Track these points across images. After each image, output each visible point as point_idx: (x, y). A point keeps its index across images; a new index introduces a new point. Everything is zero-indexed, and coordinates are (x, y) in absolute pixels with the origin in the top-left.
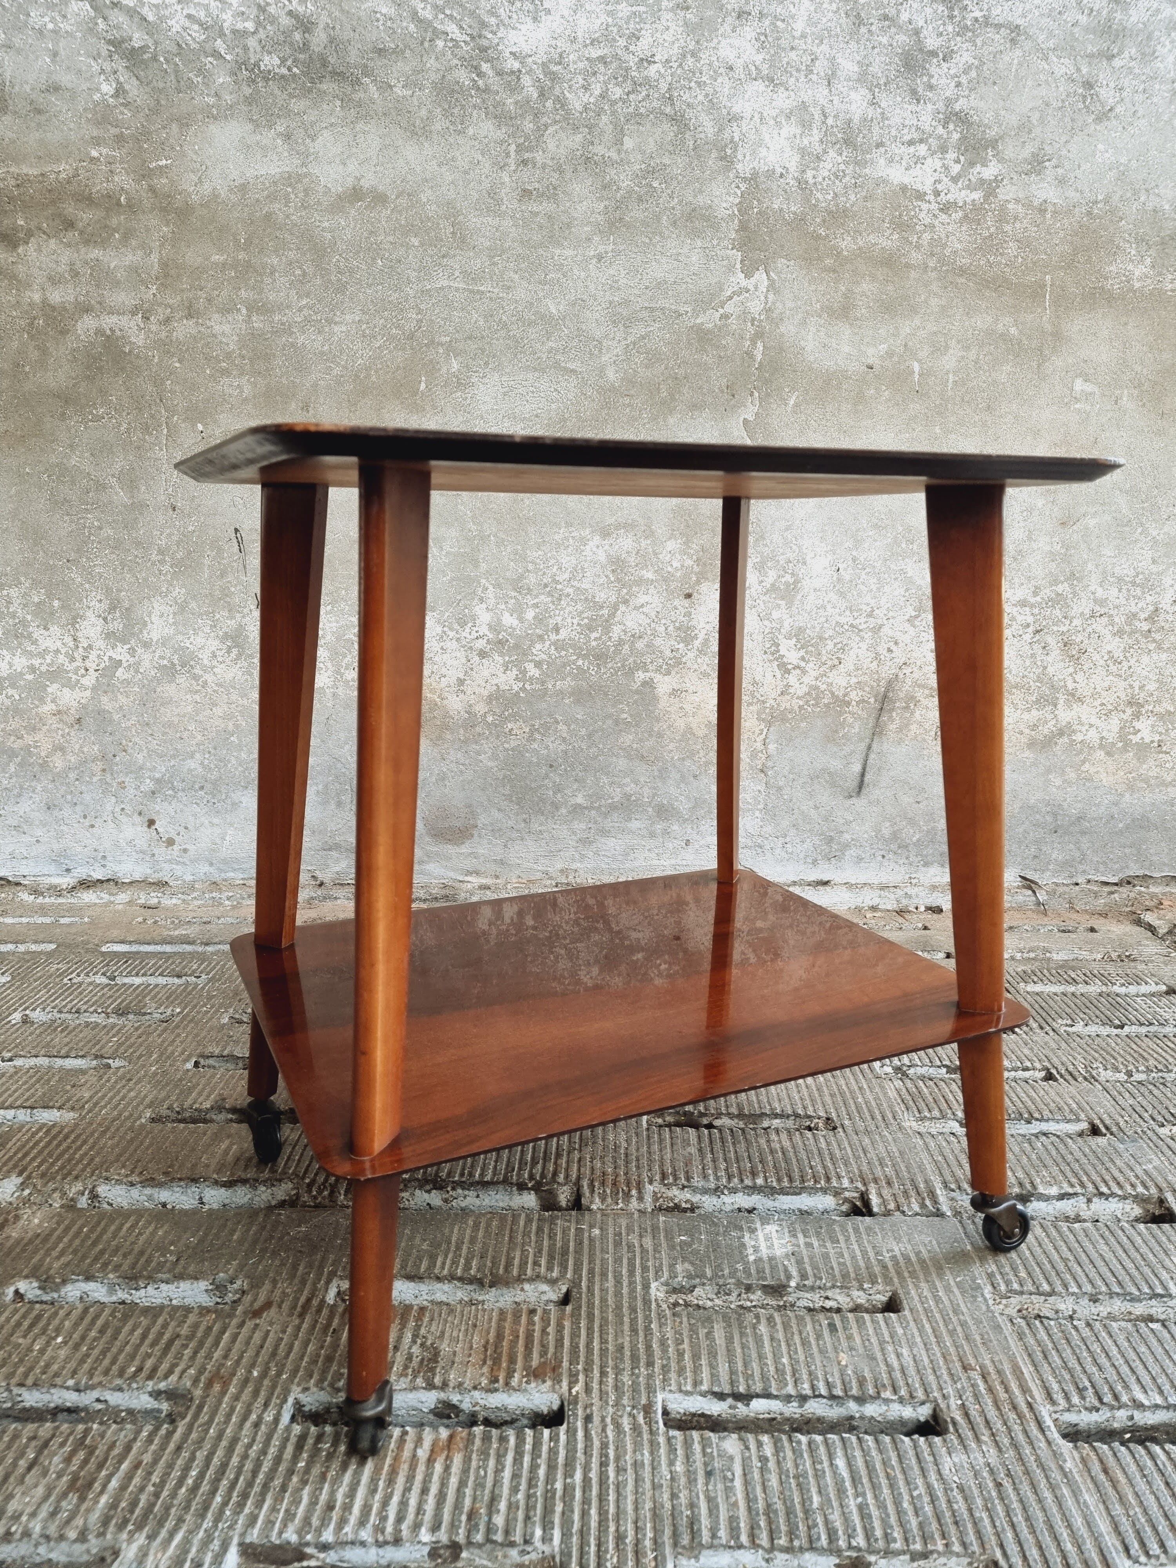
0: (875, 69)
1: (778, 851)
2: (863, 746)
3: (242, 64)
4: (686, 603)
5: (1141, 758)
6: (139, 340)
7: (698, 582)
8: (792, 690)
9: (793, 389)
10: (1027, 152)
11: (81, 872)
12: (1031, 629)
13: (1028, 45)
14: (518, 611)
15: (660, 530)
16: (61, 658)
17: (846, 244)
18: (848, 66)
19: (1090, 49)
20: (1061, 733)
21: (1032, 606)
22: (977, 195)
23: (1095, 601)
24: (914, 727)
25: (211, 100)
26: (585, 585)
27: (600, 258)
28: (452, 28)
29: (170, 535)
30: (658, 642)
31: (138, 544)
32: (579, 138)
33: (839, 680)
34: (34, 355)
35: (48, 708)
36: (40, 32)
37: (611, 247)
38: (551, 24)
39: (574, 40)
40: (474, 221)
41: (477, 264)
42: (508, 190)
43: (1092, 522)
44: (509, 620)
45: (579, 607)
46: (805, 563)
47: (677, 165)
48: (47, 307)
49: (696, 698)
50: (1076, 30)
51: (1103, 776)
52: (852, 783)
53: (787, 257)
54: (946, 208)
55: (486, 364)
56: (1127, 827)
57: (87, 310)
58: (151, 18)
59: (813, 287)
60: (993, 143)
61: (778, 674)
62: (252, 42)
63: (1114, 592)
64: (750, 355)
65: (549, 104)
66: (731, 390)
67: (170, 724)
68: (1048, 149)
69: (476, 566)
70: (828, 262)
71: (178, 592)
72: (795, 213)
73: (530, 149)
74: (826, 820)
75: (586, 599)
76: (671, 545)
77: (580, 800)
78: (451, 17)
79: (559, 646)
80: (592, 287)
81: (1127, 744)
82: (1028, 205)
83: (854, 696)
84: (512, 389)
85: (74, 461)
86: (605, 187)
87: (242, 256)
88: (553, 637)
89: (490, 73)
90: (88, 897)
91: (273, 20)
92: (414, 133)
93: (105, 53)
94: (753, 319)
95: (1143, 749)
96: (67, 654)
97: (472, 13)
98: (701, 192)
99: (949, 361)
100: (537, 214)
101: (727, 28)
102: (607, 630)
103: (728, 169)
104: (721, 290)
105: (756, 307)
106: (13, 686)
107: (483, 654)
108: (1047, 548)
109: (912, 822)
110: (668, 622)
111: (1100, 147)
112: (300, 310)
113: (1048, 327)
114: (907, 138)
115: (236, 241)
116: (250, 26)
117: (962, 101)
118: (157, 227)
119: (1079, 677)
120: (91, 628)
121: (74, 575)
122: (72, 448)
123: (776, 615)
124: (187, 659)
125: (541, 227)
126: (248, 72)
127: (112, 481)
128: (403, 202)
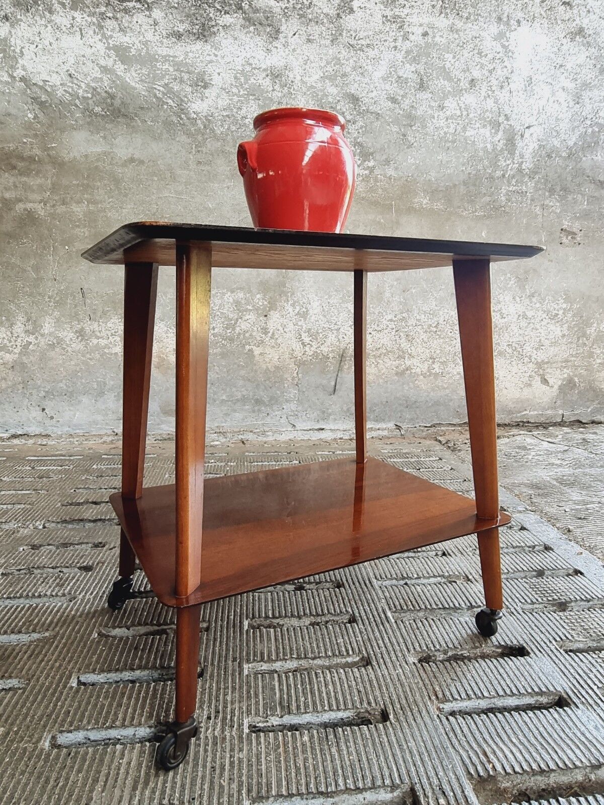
1: (304, 417)
2: (335, 375)
3: (86, 110)
4: (265, 318)
5: (436, 378)
6: (42, 213)
7: (269, 311)
8: (307, 353)
10: (384, 157)
11: (12, 431)
12: (394, 330)
13: (383, 120)
15: (254, 291)
16: (6, 341)
19: (404, 123)
20: (407, 370)
21: (394, 321)
22: (367, 172)
23: (417, 320)
25: (73, 123)
26: (225, 311)
27: (228, 188)
28: (170, 101)
29: (53, 291)
30: (254, 334)
31: (40, 294)
32: (219, 144)
33: (325, 349)
36: (3, 93)
37: (233, 184)
38: (208, 102)
39: (217, 109)
40: (179, 172)
41: (180, 188)
42: (192, 161)
43: (414, 291)
45: (223, 320)
46: (310, 304)
48: (3, 199)
49: (270, 356)
50: (399, 116)
51: (423, 386)
52: (332, 390)
56: (433, 405)
57: (20, 201)
58: (49, 90)
60: (372, 154)
61: (302, 347)
62: (90, 102)
63: (423, 316)
65: (208, 131)
67: (52, 368)
68: (391, 157)
71: (56, 313)
73: (200, 147)
74: (322, 404)
75: (225, 317)
76: (258, 296)
77: (224, 397)
78: (170, 97)
80: (225, 198)
81: (431, 373)
82: (385, 176)
83: (331, 355)
85: (13, 260)
87: (85, 182)
88: (212, 332)
89: (185, 118)
90: (16, 441)
91: (99, 94)
92: (155, 139)
93: (30, 102)
95: (436, 375)
96: (8, 340)
97: (178, 97)
100: (203, 170)
102: (234, 329)
108: (399, 300)
110: (258, 326)
111: (409, 157)
112: (109, 203)
115: (83, 176)
116: (90, 95)
117: (360, 139)
118: (51, 170)
119: (413, 348)
120: (19, 328)
121: (12, 307)
122: (12, 255)
123: (300, 323)
124: (60, 341)
125: (205, 175)
126: (88, 112)
127: (29, 268)
128: (151, 164)
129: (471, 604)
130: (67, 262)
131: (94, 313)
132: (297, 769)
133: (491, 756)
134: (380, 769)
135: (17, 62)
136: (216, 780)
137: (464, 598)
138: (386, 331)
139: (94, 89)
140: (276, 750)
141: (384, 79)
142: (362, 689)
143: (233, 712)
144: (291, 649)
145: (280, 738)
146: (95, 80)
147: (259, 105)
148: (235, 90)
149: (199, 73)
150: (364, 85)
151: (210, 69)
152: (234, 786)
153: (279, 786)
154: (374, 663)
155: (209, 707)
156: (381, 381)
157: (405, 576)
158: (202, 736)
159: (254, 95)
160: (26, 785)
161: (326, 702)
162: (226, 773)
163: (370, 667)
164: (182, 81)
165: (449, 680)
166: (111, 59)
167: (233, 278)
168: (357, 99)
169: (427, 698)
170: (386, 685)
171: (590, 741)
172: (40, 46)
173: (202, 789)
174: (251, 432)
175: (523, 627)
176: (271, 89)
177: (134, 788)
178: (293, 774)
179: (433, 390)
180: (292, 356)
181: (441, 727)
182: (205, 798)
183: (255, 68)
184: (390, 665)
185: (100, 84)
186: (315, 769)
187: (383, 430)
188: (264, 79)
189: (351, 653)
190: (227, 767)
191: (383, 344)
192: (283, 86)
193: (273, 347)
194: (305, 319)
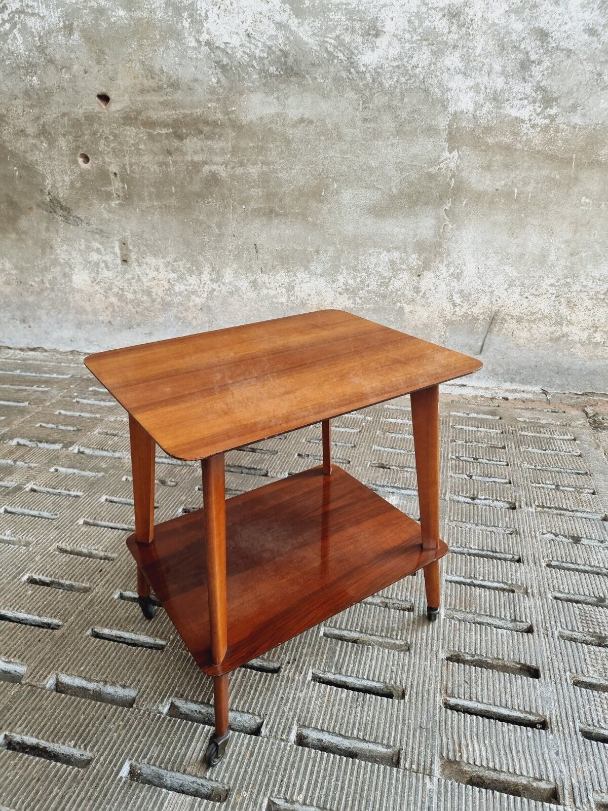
0: (508, 69)
2: (483, 336)
3: (262, 70)
4: (418, 278)
5: (596, 348)
6: (224, 174)
7: (423, 271)
8: (457, 313)
9: (465, 198)
10: (571, 102)
12: (554, 296)
13: (574, 58)
14: (354, 278)
15: (410, 250)
16: (196, 287)
17: (491, 140)
18: (497, 68)
19: (602, 59)
20: (563, 336)
21: (556, 286)
22: (547, 121)
23: (582, 286)
24: (504, 330)
25: (251, 85)
26: (380, 270)
27: (392, 145)
28: (340, 55)
29: (232, 246)
30: (406, 292)
32: (387, 98)
33: (476, 311)
34: (188, 179)
35: (191, 304)
36: (191, 59)
37: (397, 141)
38: (379, 52)
39: (387, 59)
40: (345, 130)
41: (345, 147)
42: (359, 119)
43: (584, 255)
44: (351, 282)
45: (377, 278)
46: (465, 265)
47: (425, 109)
48: (192, 161)
49: (420, 314)
50: (596, 51)
51: (579, 354)
52: (478, 350)
53: (467, 146)
54: (533, 127)
55: (347, 185)
56: (587, 374)
57: (206, 163)
58: (230, 52)
59: (476, 158)
60: (556, 99)
61: (452, 307)
62: (266, 62)
63: (591, 282)
64: (449, 184)
65: (376, 84)
66: (441, 197)
68: (580, 102)
69: (339, 261)
70: (483, 147)
71: (235, 266)
72: (471, 128)
73: (367, 103)
75: (380, 275)
76: (413, 256)
78: (340, 50)
79: (368, 292)
80: (389, 157)
81: (590, 342)
82: (568, 125)
83: (481, 317)
84: (356, 195)
85: (201, 217)
86: (396, 117)
87: (260, 143)
88: (367, 288)
89: (354, 72)
91: (274, 53)
92: (324, 97)
93: (213, 66)
94: (451, 170)
95: (597, 344)
97: (348, 49)
98: (434, 119)
99: (530, 188)
100: (369, 128)
101: (449, 52)
102: (387, 287)
103: (445, 110)
104: (439, 158)
105: (452, 165)
106: (180, 295)
107: (340, 293)
108: (564, 264)
110: (410, 285)
111: (602, 101)
112: (280, 164)
113: (573, 175)
114: (519, 97)
115: (258, 138)
116: (265, 55)
117: (544, 82)
118: (231, 134)
119: (573, 315)
120: (206, 277)
121: (201, 258)
122: (200, 212)
123: (452, 284)
124: (237, 290)
125: (370, 133)
126: (264, 73)
127: (213, 225)
128: (319, 123)
129: (515, 617)
130: (244, 220)
131: (265, 267)
132: (332, 715)
133: (464, 748)
134: (384, 732)
135: (203, 26)
136: (282, 707)
137: (512, 611)
138: (545, 296)
139: (270, 48)
140: (322, 698)
141: (583, 6)
142: (395, 670)
143: (304, 663)
144: (357, 624)
145: (328, 690)
146: (271, 37)
147: (432, 51)
148: (407, 36)
149: (371, 20)
150: (557, 16)
151: (382, 15)
152: (291, 714)
153: (317, 723)
154: (412, 651)
155: (291, 654)
156: (532, 345)
157: (473, 576)
158: (281, 674)
159: (428, 40)
160: (180, 677)
161: (366, 673)
162: (289, 704)
163: (407, 653)
164: (353, 31)
165: (462, 682)
166: (286, 14)
167: (390, 237)
168: (547, 35)
169: (439, 690)
170: (414, 672)
171: (545, 761)
172: (223, 7)
173: (272, 710)
175: (549, 651)
176: (447, 31)
177: (235, 697)
178: (328, 717)
179: (590, 359)
180: (441, 315)
181: (438, 715)
182: (273, 716)
183: (430, 9)
184: (423, 656)
185: (274, 42)
186: (343, 718)
187: (528, 392)
188: (439, 20)
189: (399, 637)
190: (290, 700)
191: (540, 309)
192: (460, 27)
193: (423, 305)
194: (458, 280)
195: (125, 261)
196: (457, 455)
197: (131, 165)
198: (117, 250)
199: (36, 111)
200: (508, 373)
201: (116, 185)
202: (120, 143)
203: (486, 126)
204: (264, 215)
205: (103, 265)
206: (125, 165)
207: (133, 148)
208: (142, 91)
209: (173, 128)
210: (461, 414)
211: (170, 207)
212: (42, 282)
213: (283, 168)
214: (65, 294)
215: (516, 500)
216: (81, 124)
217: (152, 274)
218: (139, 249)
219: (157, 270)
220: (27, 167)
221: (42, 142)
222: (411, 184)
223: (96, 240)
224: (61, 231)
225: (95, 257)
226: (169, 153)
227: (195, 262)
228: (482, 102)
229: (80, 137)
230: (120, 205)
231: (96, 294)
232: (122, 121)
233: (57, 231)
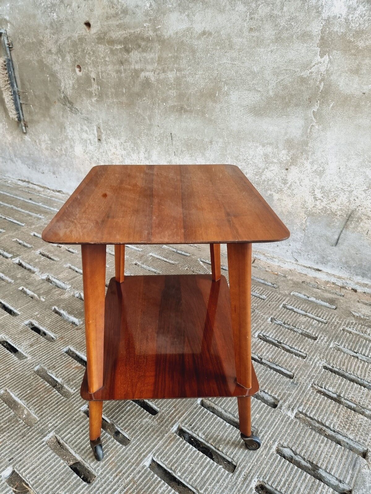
1: (305, 256)
2: (339, 230)
4: (286, 171)
6: (153, 79)
7: (291, 165)
8: (317, 207)
9: (333, 101)
15: (281, 146)
17: (361, 44)
24: (359, 228)
25: (170, 6)
26: (256, 161)
27: (272, 51)
29: (157, 133)
30: (276, 183)
31: (151, 135)
32: (269, 8)
33: (334, 207)
37: (276, 47)
41: (234, 55)
42: (246, 29)
46: (328, 164)
47: (301, 16)
49: (286, 203)
52: (334, 242)
53: (337, 50)
55: (235, 88)
57: (143, 70)
59: (346, 61)
61: (313, 200)
64: (318, 87)
66: (310, 100)
69: (226, 151)
70: (353, 51)
71: (159, 149)
72: (342, 32)
73: (253, 14)
74: (323, 251)
75: (256, 166)
76: (283, 152)
80: (268, 62)
83: (338, 213)
84: (241, 96)
85: (139, 111)
86: (276, 26)
87: (176, 54)
92: (221, 11)
94: (321, 74)
98: (308, 25)
100: (253, 37)
102: (261, 176)
103: (319, 16)
104: (311, 62)
105: (323, 69)
109: (354, 260)
110: (279, 177)
112: (188, 70)
115: (174, 50)
118: (157, 46)
121: (139, 141)
122: (139, 108)
123: (315, 180)
125: (254, 41)
127: (146, 118)
128: (216, 35)
130: (164, 114)
131: (177, 151)
167: (266, 134)
174: (264, 254)
180: (304, 206)
193: (289, 196)
194: (321, 177)
195: (99, 140)
196: (265, 334)
197: (102, 72)
198: (95, 132)
199: (55, 37)
200: (360, 268)
201: (95, 87)
202: (96, 57)
203: (358, 29)
204: (177, 111)
205: (89, 141)
206: (99, 72)
207: (103, 60)
208: (108, 18)
209: (124, 44)
210: (301, 296)
211: (122, 103)
212: (61, 150)
213: (190, 73)
214: (72, 158)
215: (281, 399)
216: (77, 44)
217: (113, 150)
218: (106, 132)
219: (116, 148)
220: (53, 75)
221: (59, 58)
222: (285, 87)
223: (85, 124)
224: (69, 117)
225: (85, 136)
226: (122, 63)
227: (135, 144)
228: (355, 5)
229: (76, 53)
230: (97, 101)
231: (86, 160)
232: (97, 41)
233: (67, 118)
